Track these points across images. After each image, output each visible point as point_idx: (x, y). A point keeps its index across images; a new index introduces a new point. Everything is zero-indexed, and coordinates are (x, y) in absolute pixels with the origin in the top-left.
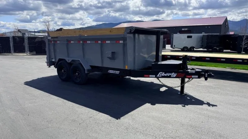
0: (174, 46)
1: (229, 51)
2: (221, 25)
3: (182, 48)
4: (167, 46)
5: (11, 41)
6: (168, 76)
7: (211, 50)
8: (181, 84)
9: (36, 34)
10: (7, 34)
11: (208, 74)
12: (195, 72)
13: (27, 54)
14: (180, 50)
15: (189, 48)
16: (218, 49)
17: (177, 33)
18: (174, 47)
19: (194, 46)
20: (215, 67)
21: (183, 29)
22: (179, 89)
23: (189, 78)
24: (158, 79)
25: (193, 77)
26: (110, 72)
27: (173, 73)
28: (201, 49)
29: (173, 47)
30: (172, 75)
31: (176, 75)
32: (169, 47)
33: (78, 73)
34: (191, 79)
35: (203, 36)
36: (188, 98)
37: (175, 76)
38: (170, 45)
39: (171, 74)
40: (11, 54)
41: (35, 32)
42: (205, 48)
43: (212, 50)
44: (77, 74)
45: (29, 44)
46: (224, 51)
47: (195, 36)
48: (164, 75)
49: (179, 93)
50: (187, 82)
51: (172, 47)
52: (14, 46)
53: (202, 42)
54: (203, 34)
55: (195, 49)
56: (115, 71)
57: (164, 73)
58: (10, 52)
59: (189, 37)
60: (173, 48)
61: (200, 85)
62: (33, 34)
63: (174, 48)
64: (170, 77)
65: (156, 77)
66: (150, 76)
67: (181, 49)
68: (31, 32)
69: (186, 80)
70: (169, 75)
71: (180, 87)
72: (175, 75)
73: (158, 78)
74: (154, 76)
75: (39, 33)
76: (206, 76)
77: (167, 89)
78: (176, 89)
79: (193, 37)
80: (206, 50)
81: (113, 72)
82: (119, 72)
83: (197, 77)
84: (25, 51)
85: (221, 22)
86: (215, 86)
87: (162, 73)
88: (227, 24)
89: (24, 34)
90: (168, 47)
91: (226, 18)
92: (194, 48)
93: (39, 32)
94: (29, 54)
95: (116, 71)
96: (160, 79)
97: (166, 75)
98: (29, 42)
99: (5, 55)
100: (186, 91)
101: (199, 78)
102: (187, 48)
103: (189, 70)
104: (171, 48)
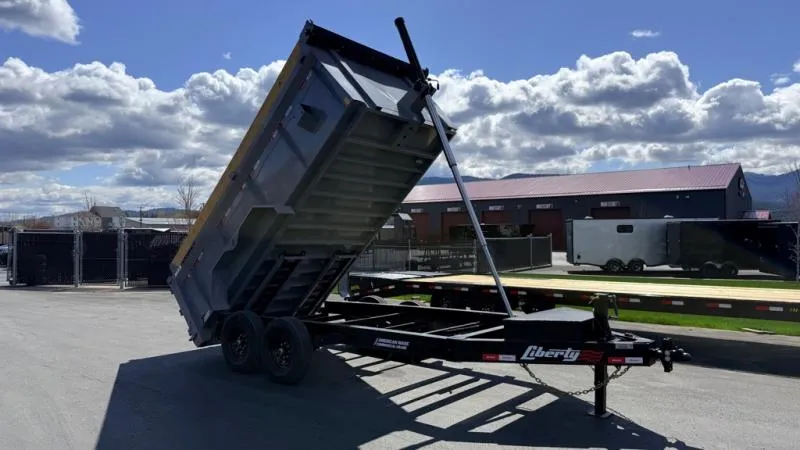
0: (579, 257)
1: (757, 272)
2: (724, 190)
3: (604, 263)
4: (555, 255)
5: (77, 246)
6: (556, 359)
7: (697, 269)
8: (596, 383)
9: (146, 221)
10: (57, 221)
11: (672, 353)
12: (634, 345)
13: (122, 287)
14: (599, 269)
15: (626, 263)
16: (719, 266)
17: (583, 218)
18: (579, 261)
19: (642, 258)
20: (708, 326)
21: (603, 204)
22: (590, 398)
23: (618, 366)
24: (524, 367)
25: (628, 360)
26: (381, 345)
27: (569, 350)
28: (666, 268)
29: (576, 260)
30: (566, 356)
31: (577, 354)
32: (562, 259)
33: (283, 347)
34: (623, 368)
35: (669, 225)
36: (619, 427)
37: (574, 359)
38: (565, 254)
39: (562, 354)
40: (72, 286)
41: (142, 214)
42: (677, 264)
43: (701, 271)
44: (281, 350)
45: (131, 254)
46: (742, 272)
47: (641, 225)
48: (542, 355)
49: (592, 413)
50: (613, 376)
51: (570, 259)
52: (85, 263)
53: (664, 244)
54: (668, 219)
55: (645, 268)
56: (395, 342)
57: (541, 348)
58: (70, 281)
59: (622, 229)
60: (575, 264)
61: (655, 388)
62: (137, 219)
63: (579, 264)
64: (559, 361)
65: (518, 361)
66: (501, 357)
67: (601, 267)
68: (127, 214)
69: (611, 370)
70: (556, 356)
71: (593, 393)
72: (575, 356)
73: (524, 363)
74: (513, 358)
75: (154, 219)
76: (668, 359)
77: (556, 398)
78: (583, 397)
79: (635, 229)
80: (681, 269)
81: (388, 346)
82: (407, 343)
83: (640, 360)
84: (115, 277)
85: (724, 183)
86: (703, 390)
87: (535, 347)
88: (742, 186)
89: (107, 221)
90: (559, 259)
91: (736, 168)
92: (641, 263)
93: (153, 214)
94: (129, 285)
95: (400, 343)
96: (530, 366)
97: (547, 355)
98: (129, 251)
99: (56, 290)
100: (613, 405)
101: (647, 363)
102: (618, 262)
103: (616, 341)
104: (568, 264)
